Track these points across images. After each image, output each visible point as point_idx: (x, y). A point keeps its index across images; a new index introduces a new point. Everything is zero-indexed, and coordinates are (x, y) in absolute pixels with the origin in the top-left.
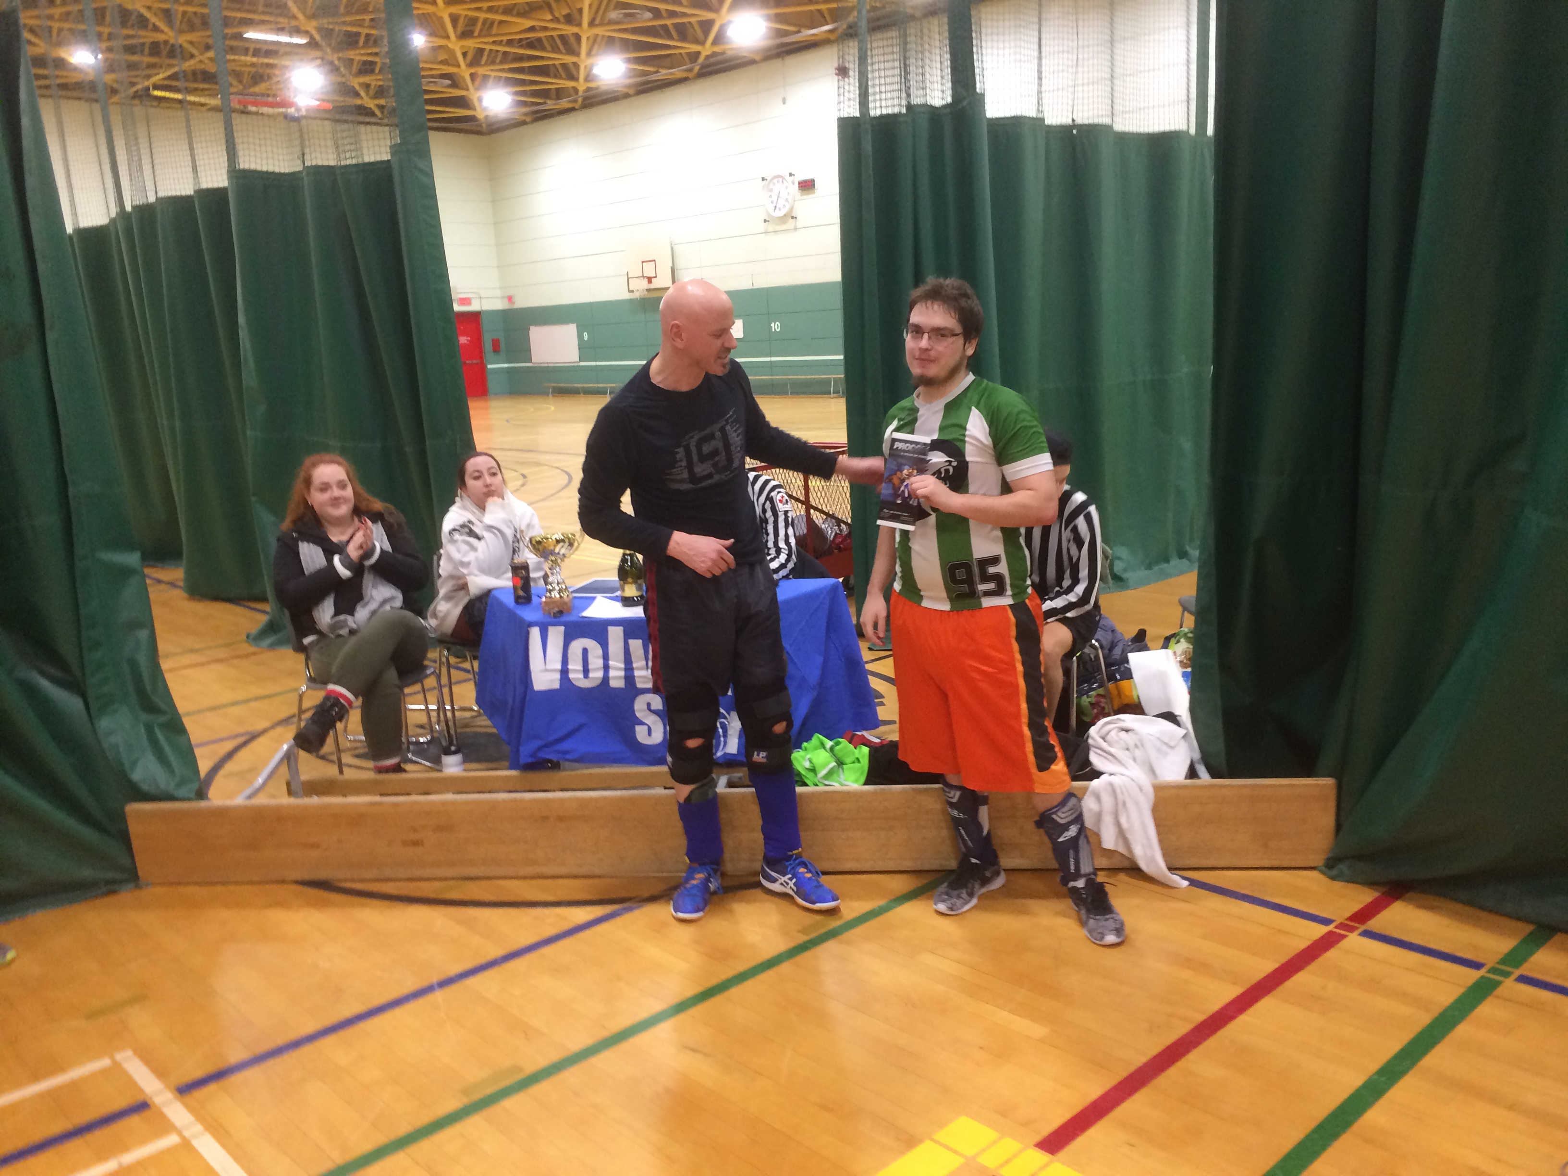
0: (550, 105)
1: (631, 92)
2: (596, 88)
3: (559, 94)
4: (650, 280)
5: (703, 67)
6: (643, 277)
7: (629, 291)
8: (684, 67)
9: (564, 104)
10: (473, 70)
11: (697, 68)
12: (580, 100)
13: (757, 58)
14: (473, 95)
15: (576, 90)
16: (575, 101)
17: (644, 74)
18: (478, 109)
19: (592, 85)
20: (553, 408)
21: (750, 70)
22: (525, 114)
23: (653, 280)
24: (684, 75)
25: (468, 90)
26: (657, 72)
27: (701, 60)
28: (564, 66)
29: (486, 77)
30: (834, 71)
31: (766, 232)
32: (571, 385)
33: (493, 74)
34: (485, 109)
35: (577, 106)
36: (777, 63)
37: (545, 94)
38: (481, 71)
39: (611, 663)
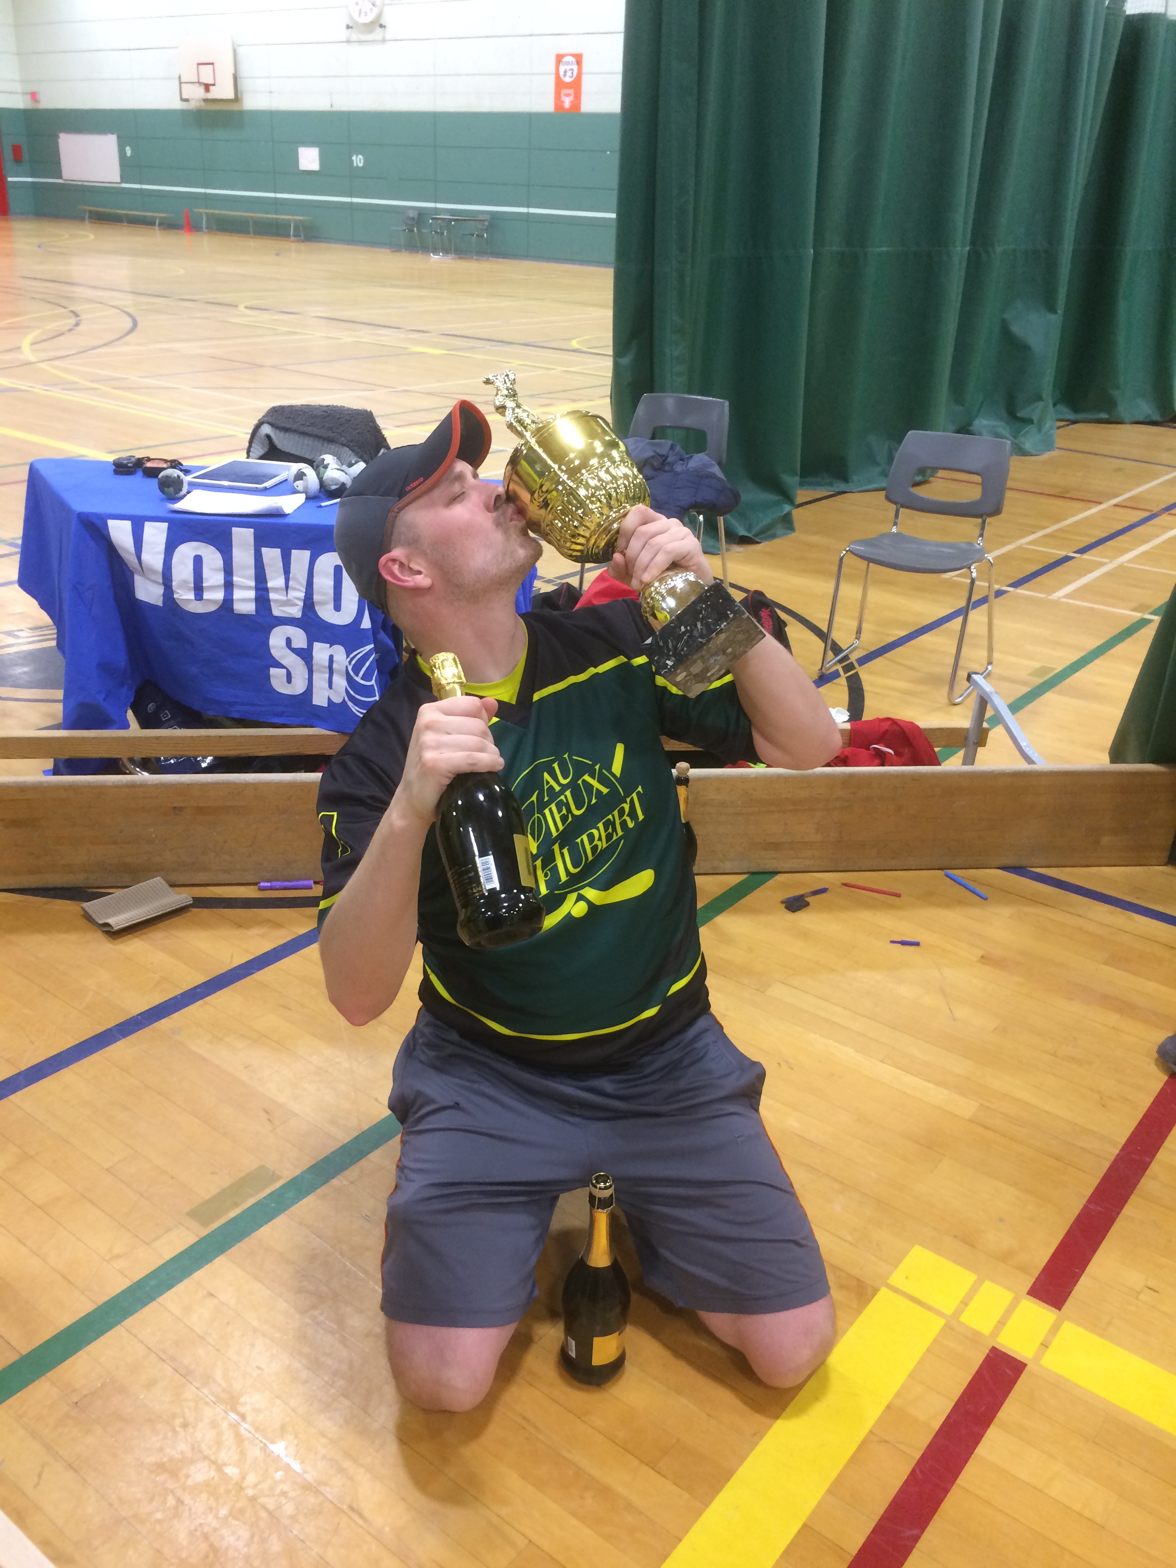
4: (207, 87)
6: (199, 83)
7: (183, 100)
20: (92, 237)
23: (211, 88)
31: (348, 42)
32: (112, 211)
39: (235, 578)
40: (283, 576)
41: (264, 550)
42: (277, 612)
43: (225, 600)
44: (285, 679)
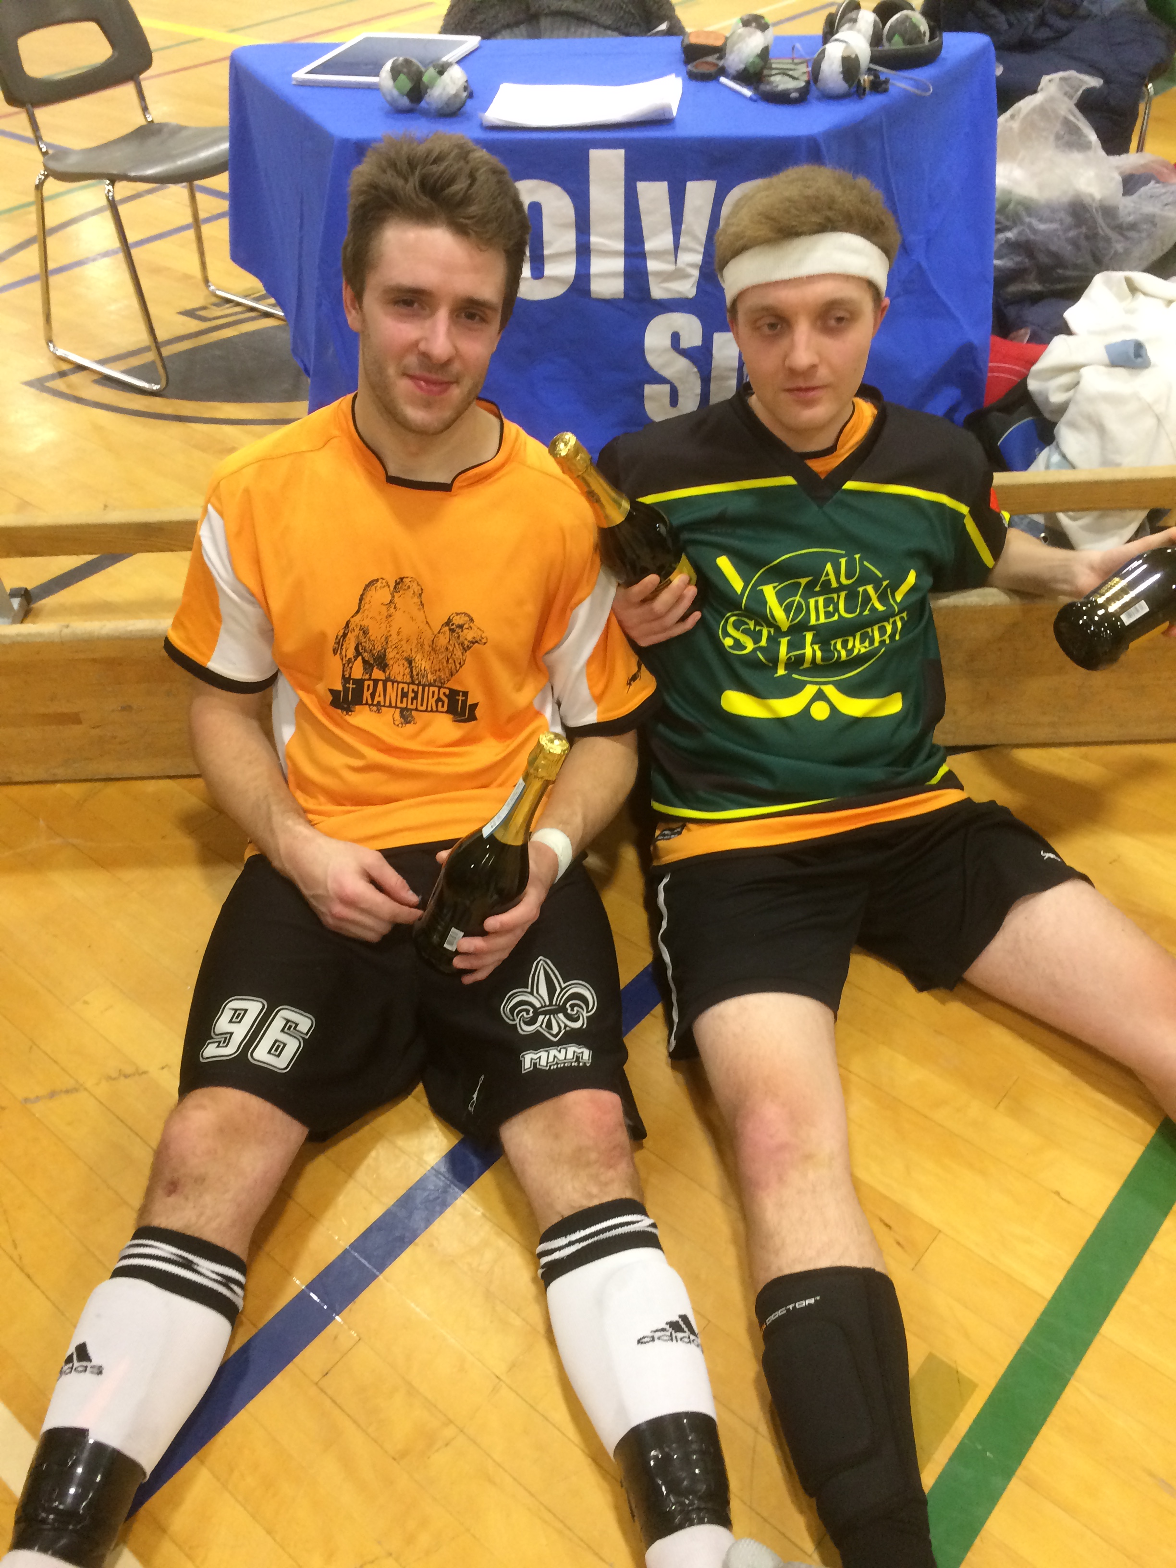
39: (593, 239)
40: (671, 230)
41: (641, 186)
42: (657, 292)
43: (578, 276)
44: (667, 400)
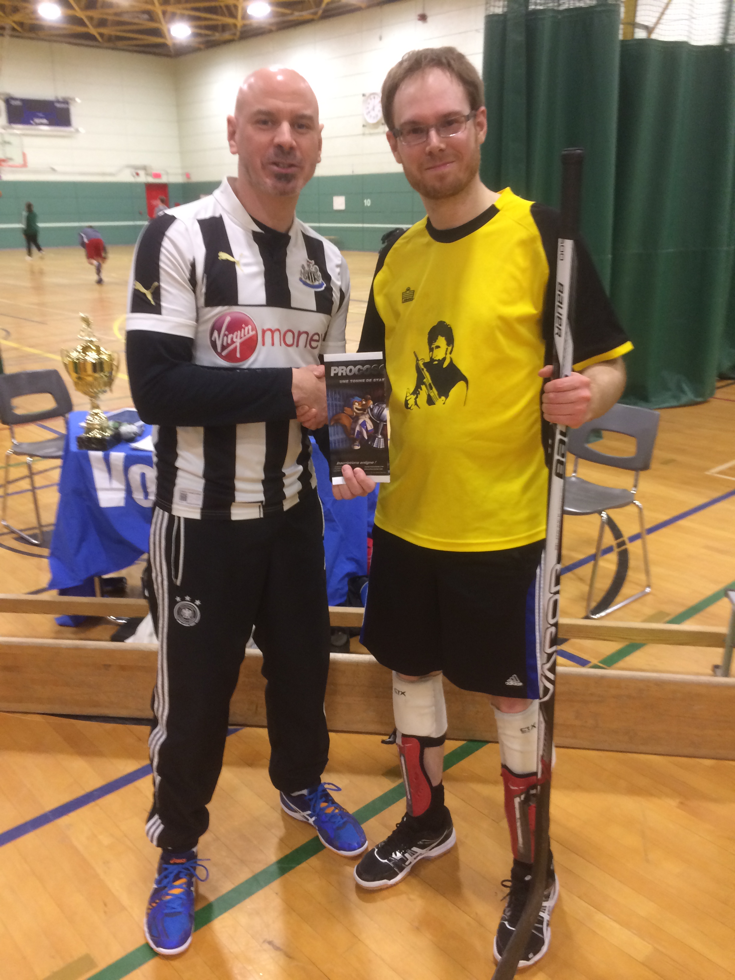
0: (217, 36)
1: (274, 28)
2: (251, 25)
3: (224, 28)
5: (325, 11)
8: (312, 11)
9: (227, 36)
10: (163, 8)
11: (320, 12)
12: (238, 33)
13: (363, 5)
14: (164, 27)
15: (235, 26)
16: (235, 34)
17: (283, 15)
18: (168, 37)
19: (247, 22)
21: (358, 14)
22: (200, 43)
24: (310, 17)
25: (160, 22)
26: (292, 14)
27: (323, 5)
28: (228, 7)
29: (174, 15)
30: (417, 17)
31: (363, 134)
33: (178, 12)
34: (172, 38)
35: (236, 38)
36: (377, 10)
37: (213, 28)
38: (170, 9)
